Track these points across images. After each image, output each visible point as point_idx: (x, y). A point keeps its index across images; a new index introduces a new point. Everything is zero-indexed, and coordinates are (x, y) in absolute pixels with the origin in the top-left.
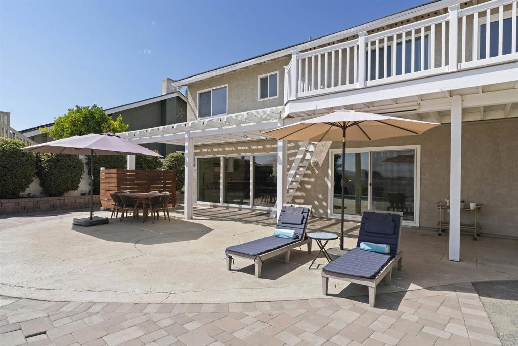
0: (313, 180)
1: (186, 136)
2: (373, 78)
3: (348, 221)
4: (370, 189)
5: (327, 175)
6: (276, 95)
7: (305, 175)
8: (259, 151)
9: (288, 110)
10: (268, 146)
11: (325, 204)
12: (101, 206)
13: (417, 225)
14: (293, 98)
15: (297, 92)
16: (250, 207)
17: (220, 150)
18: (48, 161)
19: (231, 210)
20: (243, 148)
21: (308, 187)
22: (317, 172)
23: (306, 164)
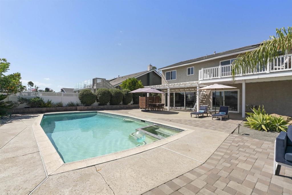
0: (206, 100)
1: (168, 87)
2: (223, 76)
3: (217, 112)
4: (224, 102)
5: (210, 98)
6: (193, 74)
7: (203, 98)
8: (187, 91)
9: (200, 82)
10: (191, 89)
11: (209, 107)
12: (140, 107)
13: (239, 112)
14: (202, 79)
15: (203, 78)
16: (184, 108)
17: (174, 90)
18: (125, 95)
19: (177, 109)
20: (177, 90)
21: (204, 102)
22: (207, 97)
23: (203, 95)
